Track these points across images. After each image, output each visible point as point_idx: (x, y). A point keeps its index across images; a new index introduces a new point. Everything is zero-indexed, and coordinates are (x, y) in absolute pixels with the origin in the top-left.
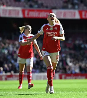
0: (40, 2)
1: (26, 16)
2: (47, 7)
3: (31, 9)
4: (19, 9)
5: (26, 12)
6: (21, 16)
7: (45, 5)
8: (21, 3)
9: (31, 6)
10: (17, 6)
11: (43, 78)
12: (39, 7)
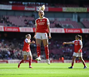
0: (13, 23)
1: (6, 30)
2: (16, 26)
3: (9, 27)
4: (2, 27)
5: (6, 29)
6: (3, 30)
7: (15, 25)
8: (3, 24)
9: (8, 25)
10: (1, 25)
11: (14, 62)
12: (12, 26)
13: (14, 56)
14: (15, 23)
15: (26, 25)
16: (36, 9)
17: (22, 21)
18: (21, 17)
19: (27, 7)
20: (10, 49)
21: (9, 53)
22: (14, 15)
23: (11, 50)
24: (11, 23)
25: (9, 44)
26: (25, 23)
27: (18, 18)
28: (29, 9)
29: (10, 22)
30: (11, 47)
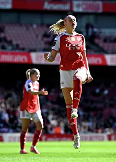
2: (23, 49)
12: (13, 49)
13: (19, 125)
14: (19, 42)
15: (47, 46)
16: (71, 6)
17: (37, 36)
18: (35, 26)
19: (50, 3)
20: (8, 106)
21: (6, 116)
22: (18, 23)
23: (12, 109)
24: (10, 43)
25: (6, 94)
26: (46, 43)
27: (28, 29)
28: (56, 7)
29: (9, 39)
30: (10, 102)
